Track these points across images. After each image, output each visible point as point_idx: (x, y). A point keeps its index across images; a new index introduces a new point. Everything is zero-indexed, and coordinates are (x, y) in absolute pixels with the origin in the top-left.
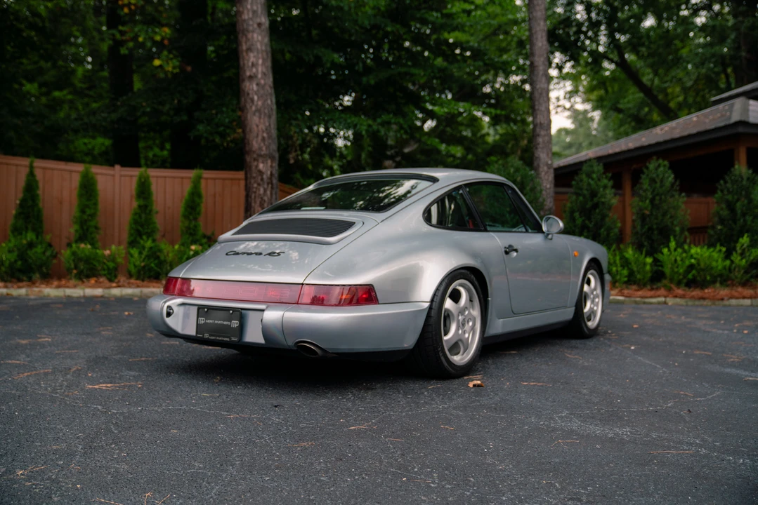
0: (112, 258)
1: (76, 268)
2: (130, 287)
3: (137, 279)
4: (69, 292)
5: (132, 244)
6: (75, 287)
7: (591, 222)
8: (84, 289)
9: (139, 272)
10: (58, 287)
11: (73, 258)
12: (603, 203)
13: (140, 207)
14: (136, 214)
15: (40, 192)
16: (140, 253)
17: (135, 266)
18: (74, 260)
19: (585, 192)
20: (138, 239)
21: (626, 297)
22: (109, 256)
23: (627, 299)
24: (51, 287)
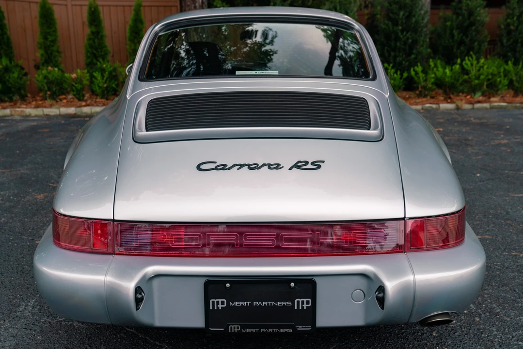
0: (79, 80)
1: (49, 89)
2: (98, 106)
3: (102, 98)
4: (47, 111)
5: (90, 65)
6: (51, 106)
7: (467, 37)
8: (59, 108)
9: (103, 92)
10: (37, 107)
11: (45, 81)
12: (479, 21)
13: (93, 33)
14: (90, 39)
15: (6, 22)
16: (103, 76)
17: (100, 87)
18: (47, 83)
19: (464, 11)
20: (95, 61)
21: (508, 103)
22: (76, 79)
23: (510, 105)
24: (31, 108)
